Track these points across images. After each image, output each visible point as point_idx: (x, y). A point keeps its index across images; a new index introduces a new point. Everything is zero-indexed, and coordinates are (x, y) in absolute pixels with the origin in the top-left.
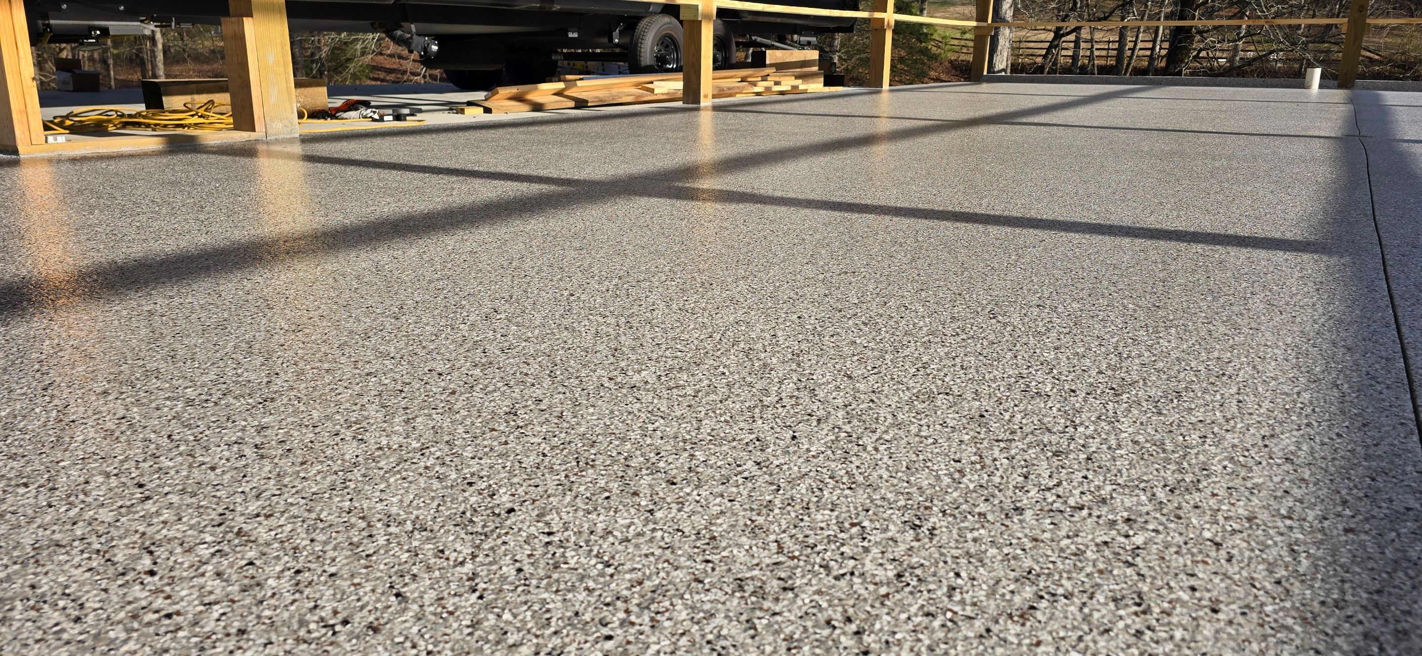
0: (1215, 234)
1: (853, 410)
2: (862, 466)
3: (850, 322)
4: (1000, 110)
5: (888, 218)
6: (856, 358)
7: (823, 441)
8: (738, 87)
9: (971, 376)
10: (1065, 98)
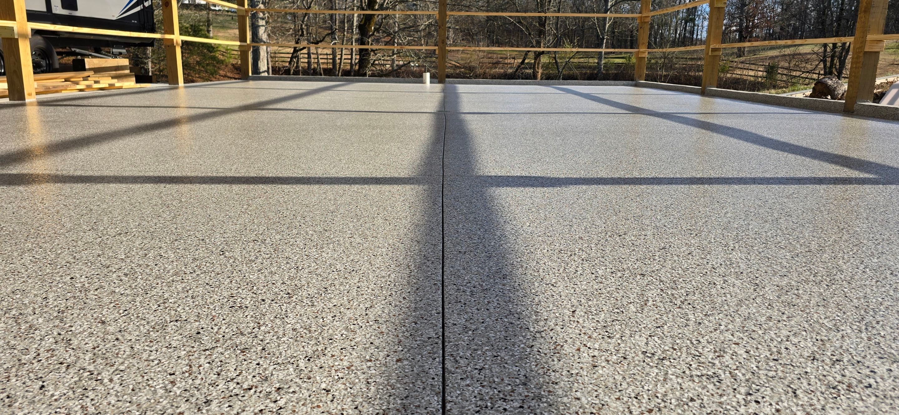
0: (365, 177)
1: (100, 350)
2: (96, 398)
3: (114, 275)
4: (256, 100)
5: (162, 185)
6: (112, 305)
7: (67, 384)
8: (63, 86)
9: (197, 303)
10: (298, 91)
